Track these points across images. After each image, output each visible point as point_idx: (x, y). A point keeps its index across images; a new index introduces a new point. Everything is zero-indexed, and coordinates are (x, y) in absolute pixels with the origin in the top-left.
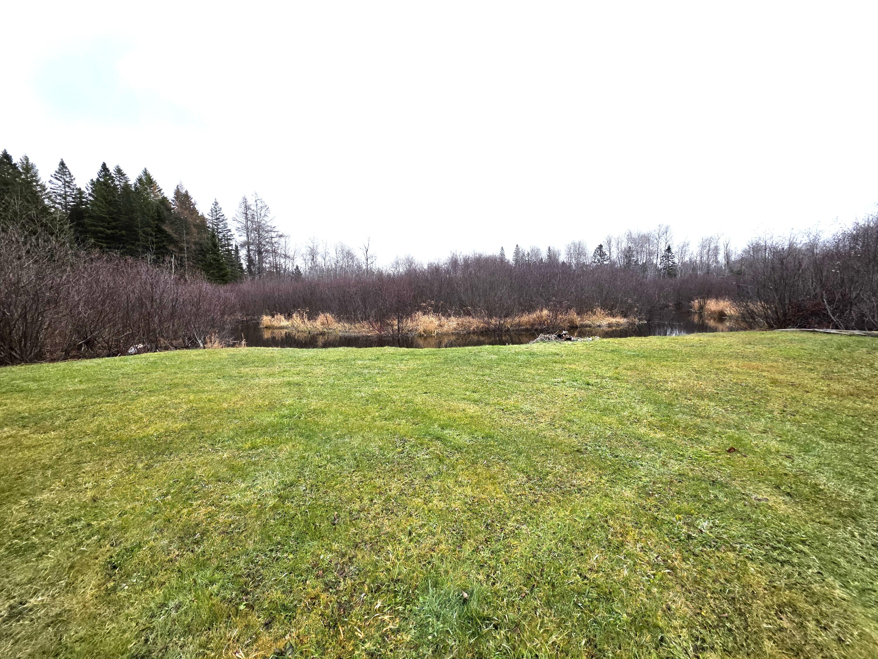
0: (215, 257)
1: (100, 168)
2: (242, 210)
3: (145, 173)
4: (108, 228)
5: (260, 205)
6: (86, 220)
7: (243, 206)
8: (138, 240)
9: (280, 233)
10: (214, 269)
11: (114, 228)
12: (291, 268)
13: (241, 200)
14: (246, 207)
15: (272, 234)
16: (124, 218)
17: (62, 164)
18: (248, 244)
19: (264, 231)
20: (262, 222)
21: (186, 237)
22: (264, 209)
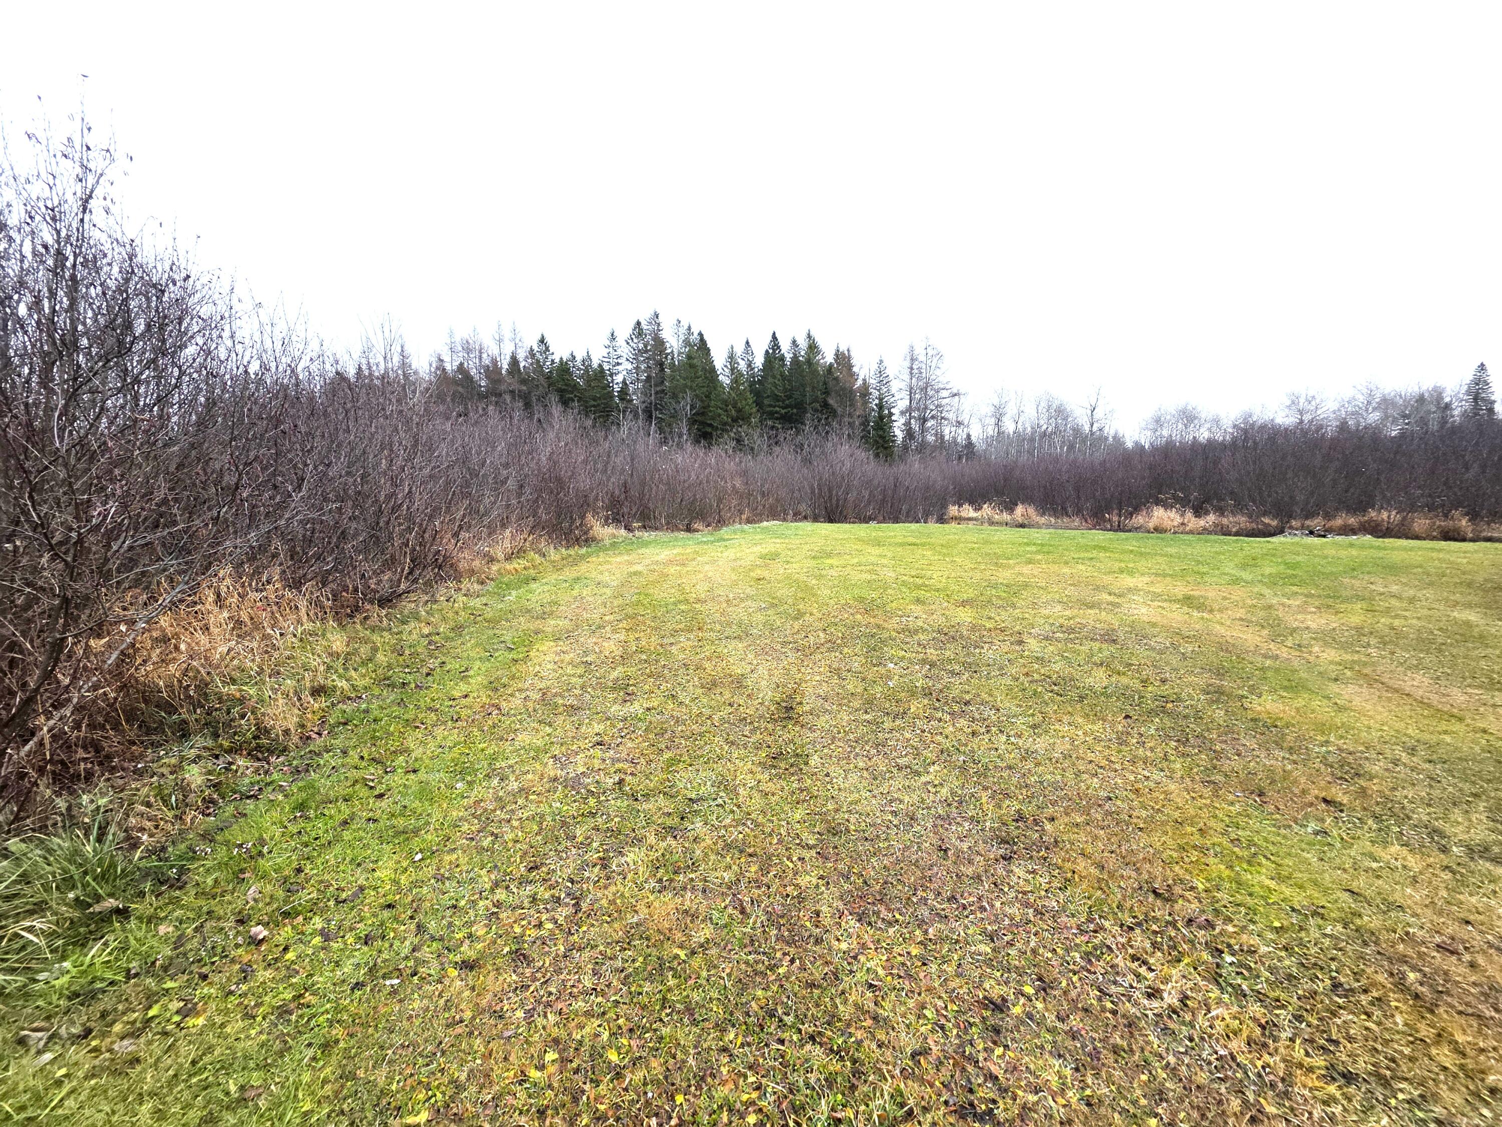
0: (881, 433)
1: (770, 338)
2: (907, 364)
3: (809, 335)
4: (783, 408)
5: (930, 352)
7: (908, 358)
8: (806, 418)
9: (955, 391)
12: (961, 439)
13: (906, 350)
14: (912, 359)
15: (944, 394)
16: (797, 395)
17: (747, 343)
18: (910, 410)
19: (933, 390)
20: (933, 377)
21: (849, 410)
22: (936, 358)
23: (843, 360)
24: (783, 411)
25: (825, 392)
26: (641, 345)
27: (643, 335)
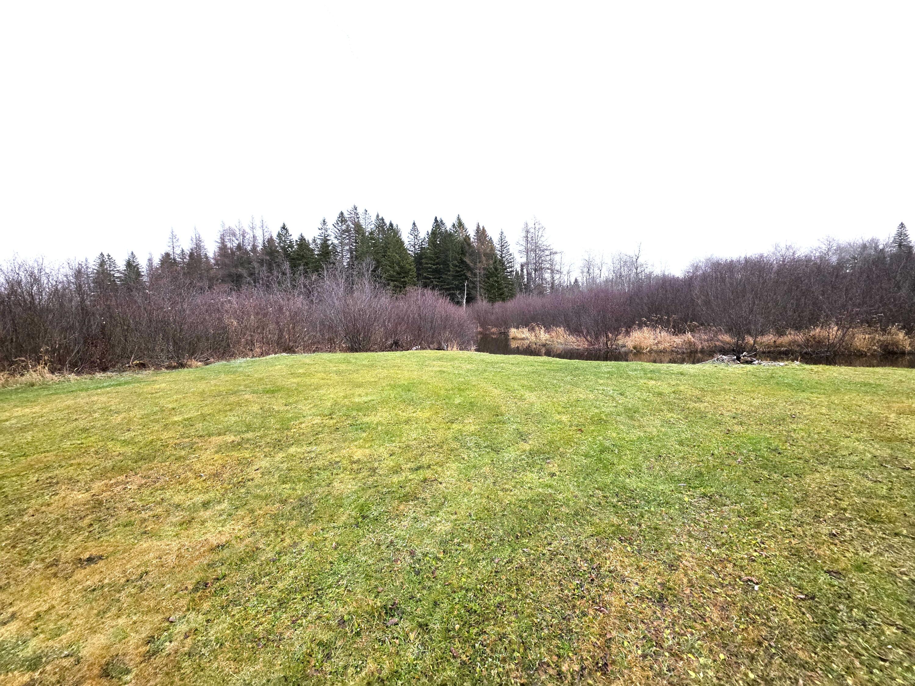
1: (434, 221)
2: (524, 234)
3: (459, 219)
4: (434, 265)
5: (537, 227)
6: (423, 261)
7: (524, 231)
8: (449, 271)
9: (554, 251)
10: (495, 289)
11: (437, 264)
13: (523, 226)
14: (527, 231)
15: (547, 253)
16: (442, 256)
17: (414, 224)
18: (527, 264)
19: (540, 250)
20: (540, 242)
21: (479, 265)
22: (541, 230)
23: (481, 233)
24: (434, 267)
25: (462, 254)
26: (344, 227)
27: (346, 221)
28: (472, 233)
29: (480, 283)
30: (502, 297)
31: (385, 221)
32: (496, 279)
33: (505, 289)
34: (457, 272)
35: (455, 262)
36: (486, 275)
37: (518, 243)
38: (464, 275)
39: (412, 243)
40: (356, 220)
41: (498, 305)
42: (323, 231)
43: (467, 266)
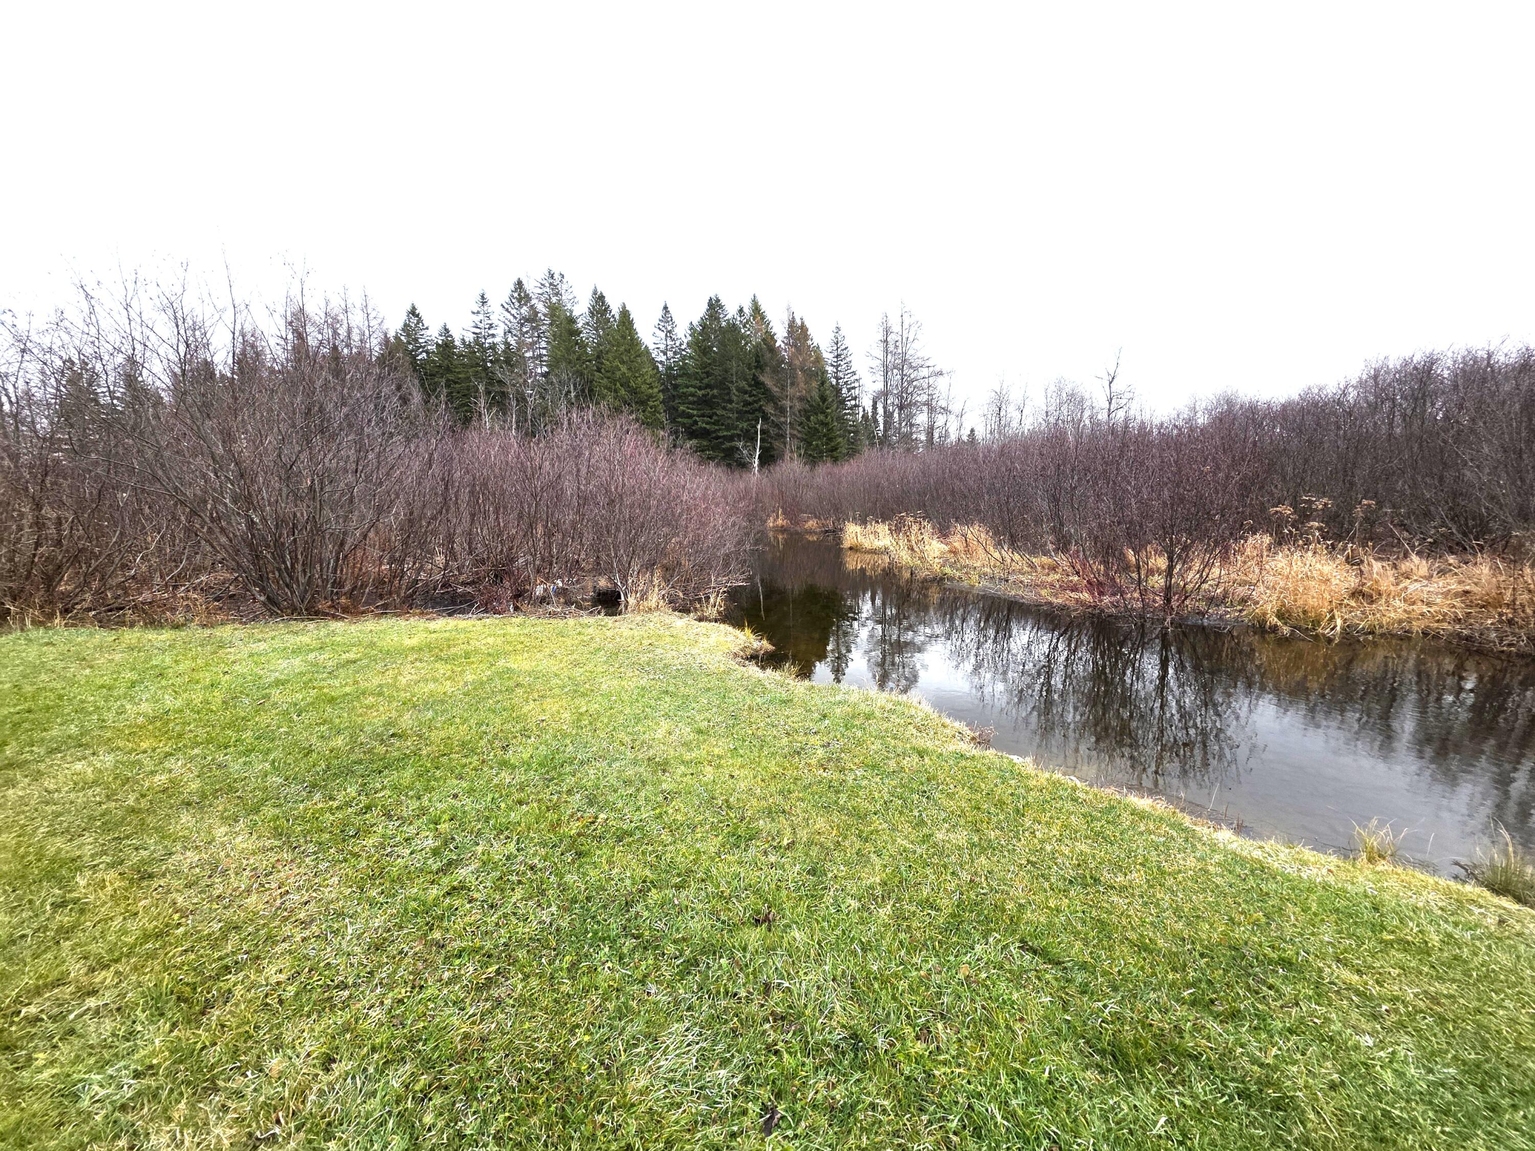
1: (706, 307)
2: (881, 336)
3: (754, 302)
4: (700, 388)
5: (906, 321)
7: (882, 330)
8: (730, 401)
9: (937, 369)
10: (819, 438)
11: (708, 386)
13: (878, 320)
14: (886, 331)
15: (924, 372)
16: (717, 371)
17: (666, 308)
18: (885, 394)
19: (911, 367)
20: (909, 353)
21: (790, 391)
22: (913, 329)
23: (798, 332)
24: (700, 393)
25: (756, 367)
26: (525, 310)
27: (528, 298)
28: (780, 332)
29: (792, 428)
30: (835, 455)
31: (608, 300)
32: (821, 417)
33: (840, 440)
34: (747, 404)
35: (743, 384)
36: (805, 411)
37: (869, 355)
38: (760, 409)
39: (662, 347)
40: (554, 300)
41: (823, 469)
42: (481, 317)
43: (767, 392)
